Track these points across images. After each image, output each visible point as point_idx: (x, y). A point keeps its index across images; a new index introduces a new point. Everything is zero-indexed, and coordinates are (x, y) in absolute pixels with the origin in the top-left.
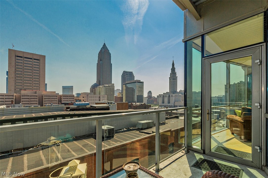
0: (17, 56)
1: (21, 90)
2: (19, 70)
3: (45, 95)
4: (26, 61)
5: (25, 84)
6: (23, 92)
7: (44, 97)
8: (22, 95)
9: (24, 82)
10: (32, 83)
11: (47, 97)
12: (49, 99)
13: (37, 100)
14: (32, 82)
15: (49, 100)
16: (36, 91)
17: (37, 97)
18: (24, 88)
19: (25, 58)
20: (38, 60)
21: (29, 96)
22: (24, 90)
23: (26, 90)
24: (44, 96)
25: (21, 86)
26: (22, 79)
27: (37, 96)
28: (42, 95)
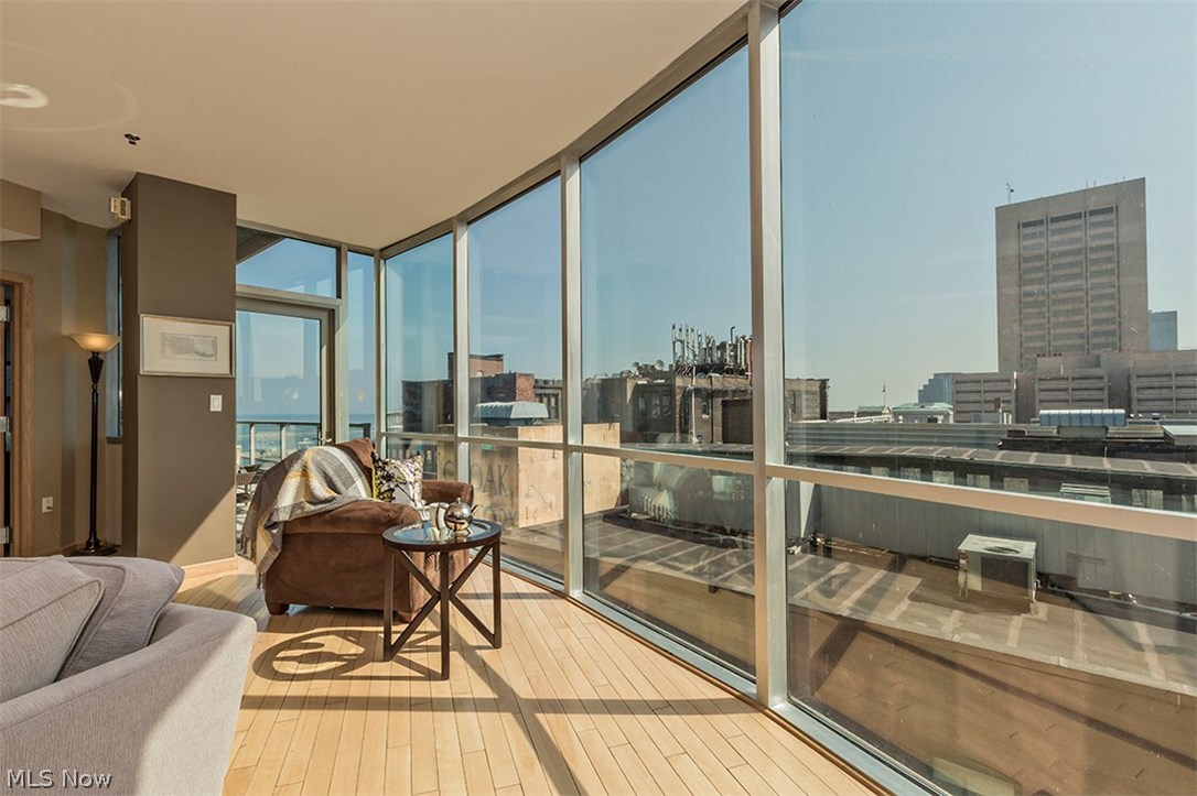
0: (1026, 225)
1: (1044, 356)
2: (1034, 276)
3: (1141, 373)
4: (1060, 231)
5: (1059, 331)
6: (1045, 364)
7: (1135, 383)
8: (1038, 376)
9: (1053, 320)
10: (1086, 323)
11: (1155, 382)
12: (1164, 391)
13: (1100, 397)
14: (1083, 317)
15: (1165, 393)
16: (1098, 357)
17: (1099, 381)
18: (1051, 349)
19: (1055, 220)
20: (1110, 210)
21: (1068, 379)
22: (1055, 355)
23: (1060, 355)
24: (1138, 376)
25: (1042, 338)
26: (1045, 309)
27: (1101, 378)
28: (1128, 370)
